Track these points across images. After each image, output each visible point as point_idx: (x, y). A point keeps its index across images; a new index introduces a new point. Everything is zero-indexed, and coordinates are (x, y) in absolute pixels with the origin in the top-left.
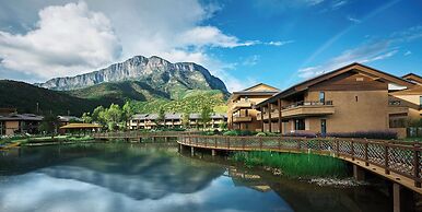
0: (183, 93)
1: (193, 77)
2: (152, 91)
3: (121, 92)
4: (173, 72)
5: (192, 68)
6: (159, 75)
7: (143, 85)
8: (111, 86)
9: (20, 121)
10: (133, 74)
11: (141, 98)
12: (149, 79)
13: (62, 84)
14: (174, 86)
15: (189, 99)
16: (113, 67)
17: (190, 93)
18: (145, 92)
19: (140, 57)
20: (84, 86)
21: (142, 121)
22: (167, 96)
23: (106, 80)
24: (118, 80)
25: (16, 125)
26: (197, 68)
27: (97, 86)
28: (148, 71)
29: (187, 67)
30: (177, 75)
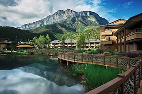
0: (83, 28)
1: (89, 19)
2: (66, 28)
3: (51, 29)
4: (78, 17)
5: (88, 14)
6: (70, 19)
7: (62, 26)
8: (47, 27)
9: (5, 44)
10: (57, 20)
11: (61, 32)
12: (65, 22)
13: (27, 27)
14: (79, 25)
15: (86, 31)
16: (48, 17)
17: (87, 28)
18: (63, 29)
19: (61, 11)
20: (36, 27)
21: (56, 44)
22: (75, 30)
23: (45, 24)
24: (50, 23)
25: (4, 46)
26: (92, 13)
27: (41, 27)
28: (65, 17)
29: (86, 13)
30: (80, 19)
